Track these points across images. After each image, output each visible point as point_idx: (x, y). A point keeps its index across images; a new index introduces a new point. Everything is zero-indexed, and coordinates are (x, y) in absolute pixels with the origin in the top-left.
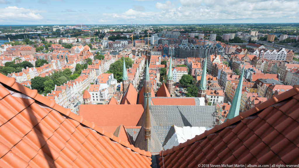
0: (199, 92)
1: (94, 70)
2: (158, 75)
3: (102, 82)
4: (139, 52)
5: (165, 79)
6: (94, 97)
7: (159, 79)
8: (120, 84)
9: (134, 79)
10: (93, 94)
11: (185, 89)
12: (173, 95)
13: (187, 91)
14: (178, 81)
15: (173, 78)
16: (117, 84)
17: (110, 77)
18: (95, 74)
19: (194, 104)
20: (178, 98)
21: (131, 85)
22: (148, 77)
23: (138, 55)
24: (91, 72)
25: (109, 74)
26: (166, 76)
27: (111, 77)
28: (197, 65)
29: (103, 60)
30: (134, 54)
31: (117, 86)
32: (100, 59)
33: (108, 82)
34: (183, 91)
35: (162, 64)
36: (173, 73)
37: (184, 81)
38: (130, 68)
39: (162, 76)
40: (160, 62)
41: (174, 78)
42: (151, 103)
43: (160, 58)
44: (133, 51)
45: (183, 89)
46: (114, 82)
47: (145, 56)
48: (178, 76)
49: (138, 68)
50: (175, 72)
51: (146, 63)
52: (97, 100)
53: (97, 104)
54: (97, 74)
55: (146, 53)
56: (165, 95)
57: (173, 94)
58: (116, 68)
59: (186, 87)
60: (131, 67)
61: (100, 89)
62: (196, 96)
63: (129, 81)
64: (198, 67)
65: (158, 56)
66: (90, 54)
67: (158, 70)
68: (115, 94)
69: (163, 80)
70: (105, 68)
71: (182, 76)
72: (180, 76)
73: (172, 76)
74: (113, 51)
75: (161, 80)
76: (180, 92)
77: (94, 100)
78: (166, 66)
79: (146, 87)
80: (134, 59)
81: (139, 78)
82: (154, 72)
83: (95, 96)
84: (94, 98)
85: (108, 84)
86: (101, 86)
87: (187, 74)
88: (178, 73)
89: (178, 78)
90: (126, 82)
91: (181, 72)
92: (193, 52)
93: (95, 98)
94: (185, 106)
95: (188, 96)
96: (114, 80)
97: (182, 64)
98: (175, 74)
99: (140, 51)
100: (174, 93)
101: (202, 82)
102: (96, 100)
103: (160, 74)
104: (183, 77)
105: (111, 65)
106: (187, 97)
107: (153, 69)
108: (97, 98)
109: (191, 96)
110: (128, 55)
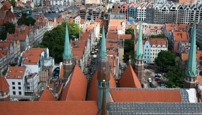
0: (187, 79)
1: (18, 42)
2: (121, 51)
3: (30, 62)
4: (91, 14)
5: (132, 58)
6: (14, 88)
7: (123, 58)
8: (58, 66)
9: (82, 58)
10: (13, 83)
11: (165, 76)
12: (146, 85)
13: (167, 77)
14: (152, 61)
15: (145, 57)
16: (55, 67)
17: (43, 54)
18: (19, 49)
19: (179, 100)
20: (153, 89)
21: (77, 68)
22: (105, 54)
23: (90, 19)
24: (13, 45)
25: (42, 49)
26: (134, 53)
27: (45, 53)
28: (181, 35)
29: (33, 27)
30: (83, 17)
31: (54, 69)
32: (28, 25)
33: (39, 62)
34: (162, 78)
35: (126, 33)
36: (145, 48)
37: (162, 61)
38: (76, 39)
39: (127, 53)
40: (124, 30)
41: (147, 55)
42: (109, 98)
43: (123, 24)
44: (81, 12)
45: (160, 75)
46: (50, 63)
47: (101, 20)
48: (152, 52)
49: (89, 40)
50: (147, 47)
51: (101, 32)
52: (20, 93)
53: (19, 100)
54: (22, 49)
55: (102, 16)
56: (132, 85)
57: (145, 83)
58: (53, 39)
59: (166, 72)
60: (78, 38)
61: (26, 74)
62: (182, 87)
63: (74, 61)
64: (182, 39)
65: (121, 21)
66: (13, 16)
67: (121, 44)
68: (51, 82)
69: (129, 59)
70: (35, 40)
71: (158, 52)
72: (155, 52)
73: (142, 53)
74: (49, 12)
75: (126, 60)
76: (157, 80)
77: (14, 93)
78: (133, 36)
79: (102, 71)
80: (83, 25)
81: (90, 55)
82: (115, 45)
83: (17, 86)
84: (14, 90)
85: (40, 66)
86: (27, 69)
87: (166, 49)
88: (152, 49)
89: (152, 56)
90: (69, 63)
91: (157, 47)
92: (174, 16)
93: (17, 91)
94: (165, 103)
95: (170, 86)
96: (49, 60)
97: (158, 34)
98: (148, 50)
99: (92, 12)
100: (146, 81)
101: (190, 63)
102: (17, 94)
103: (123, 49)
104: (161, 54)
105: (45, 34)
106: (168, 89)
107: (113, 40)
108: (20, 90)
109: (174, 85)
110: (74, 18)
